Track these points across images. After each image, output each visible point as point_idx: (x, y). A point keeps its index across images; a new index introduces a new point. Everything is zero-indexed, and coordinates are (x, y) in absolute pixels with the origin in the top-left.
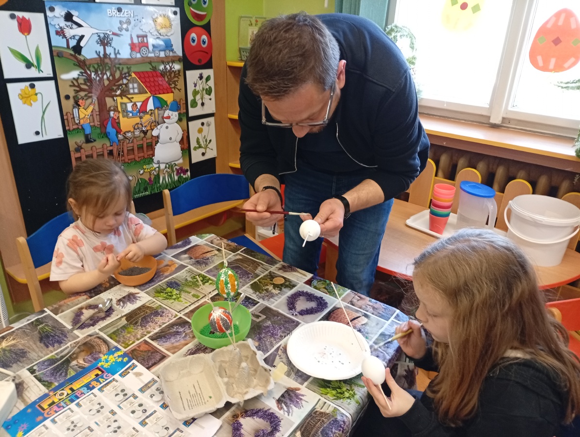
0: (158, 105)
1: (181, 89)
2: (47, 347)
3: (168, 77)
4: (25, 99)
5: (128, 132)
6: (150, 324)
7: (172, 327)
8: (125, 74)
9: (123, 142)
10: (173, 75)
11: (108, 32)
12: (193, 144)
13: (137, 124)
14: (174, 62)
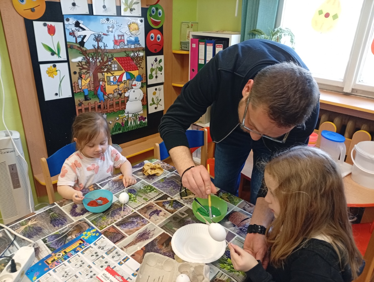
0: (129, 77)
1: (143, 68)
2: (55, 226)
3: (135, 60)
4: (50, 73)
5: (110, 94)
6: (117, 215)
7: (130, 218)
8: (110, 59)
9: (107, 100)
10: (139, 59)
11: (100, 33)
12: (150, 102)
14: (140, 51)
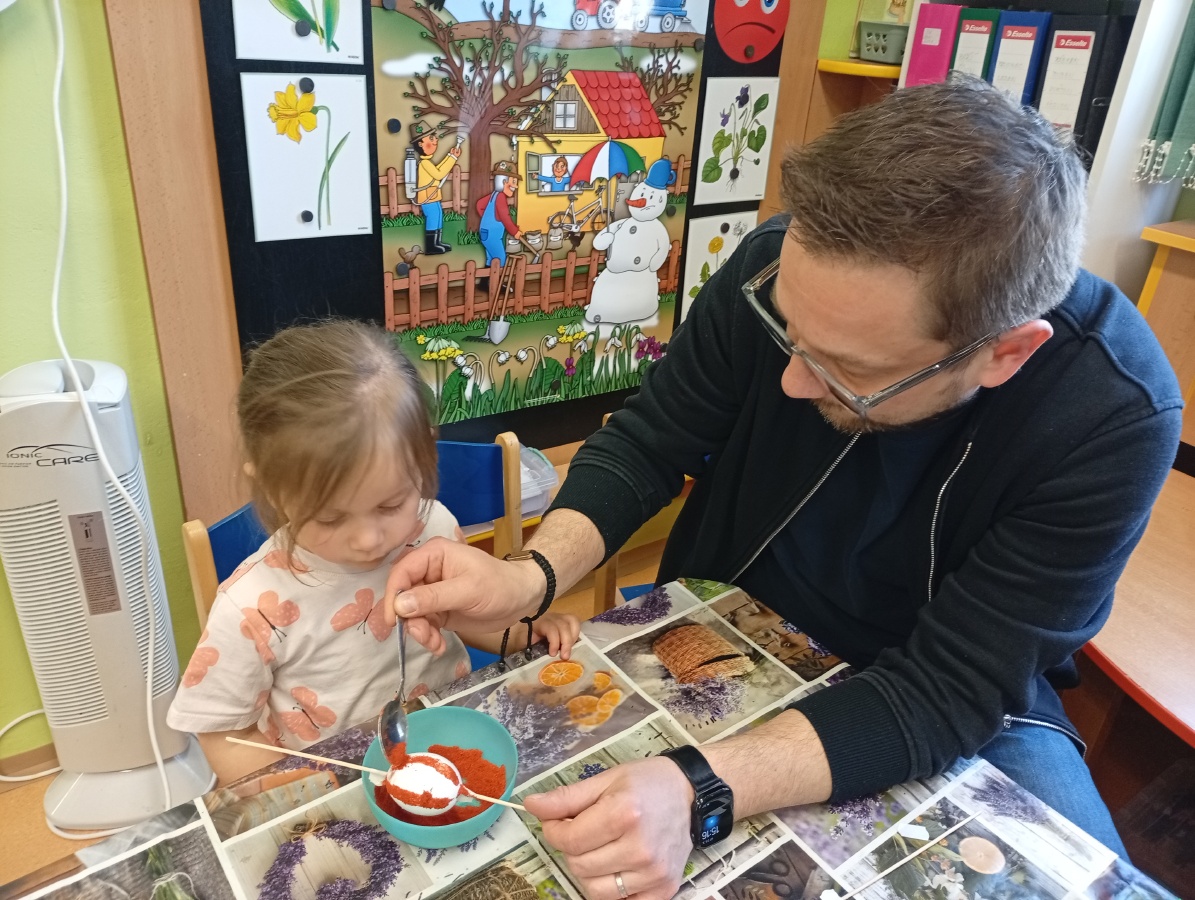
0: (621, 167)
1: (685, 128)
3: (657, 91)
4: (286, 121)
5: (533, 234)
8: (550, 73)
9: (518, 259)
10: (671, 87)
12: (692, 279)
13: (560, 214)
14: (682, 51)
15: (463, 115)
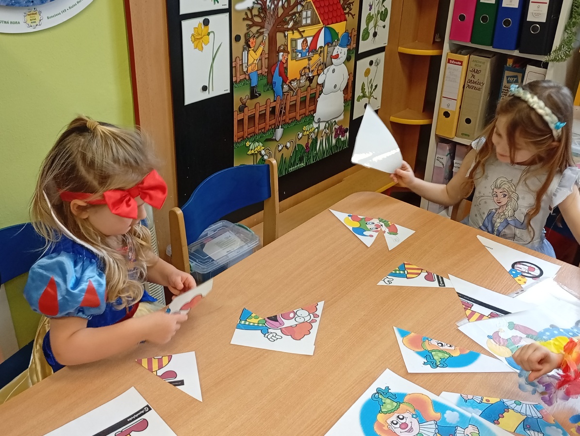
0: (329, 39)
1: (354, 15)
4: (197, 41)
5: (293, 80)
9: (287, 95)
12: (358, 92)
13: (305, 68)
15: (266, 25)
